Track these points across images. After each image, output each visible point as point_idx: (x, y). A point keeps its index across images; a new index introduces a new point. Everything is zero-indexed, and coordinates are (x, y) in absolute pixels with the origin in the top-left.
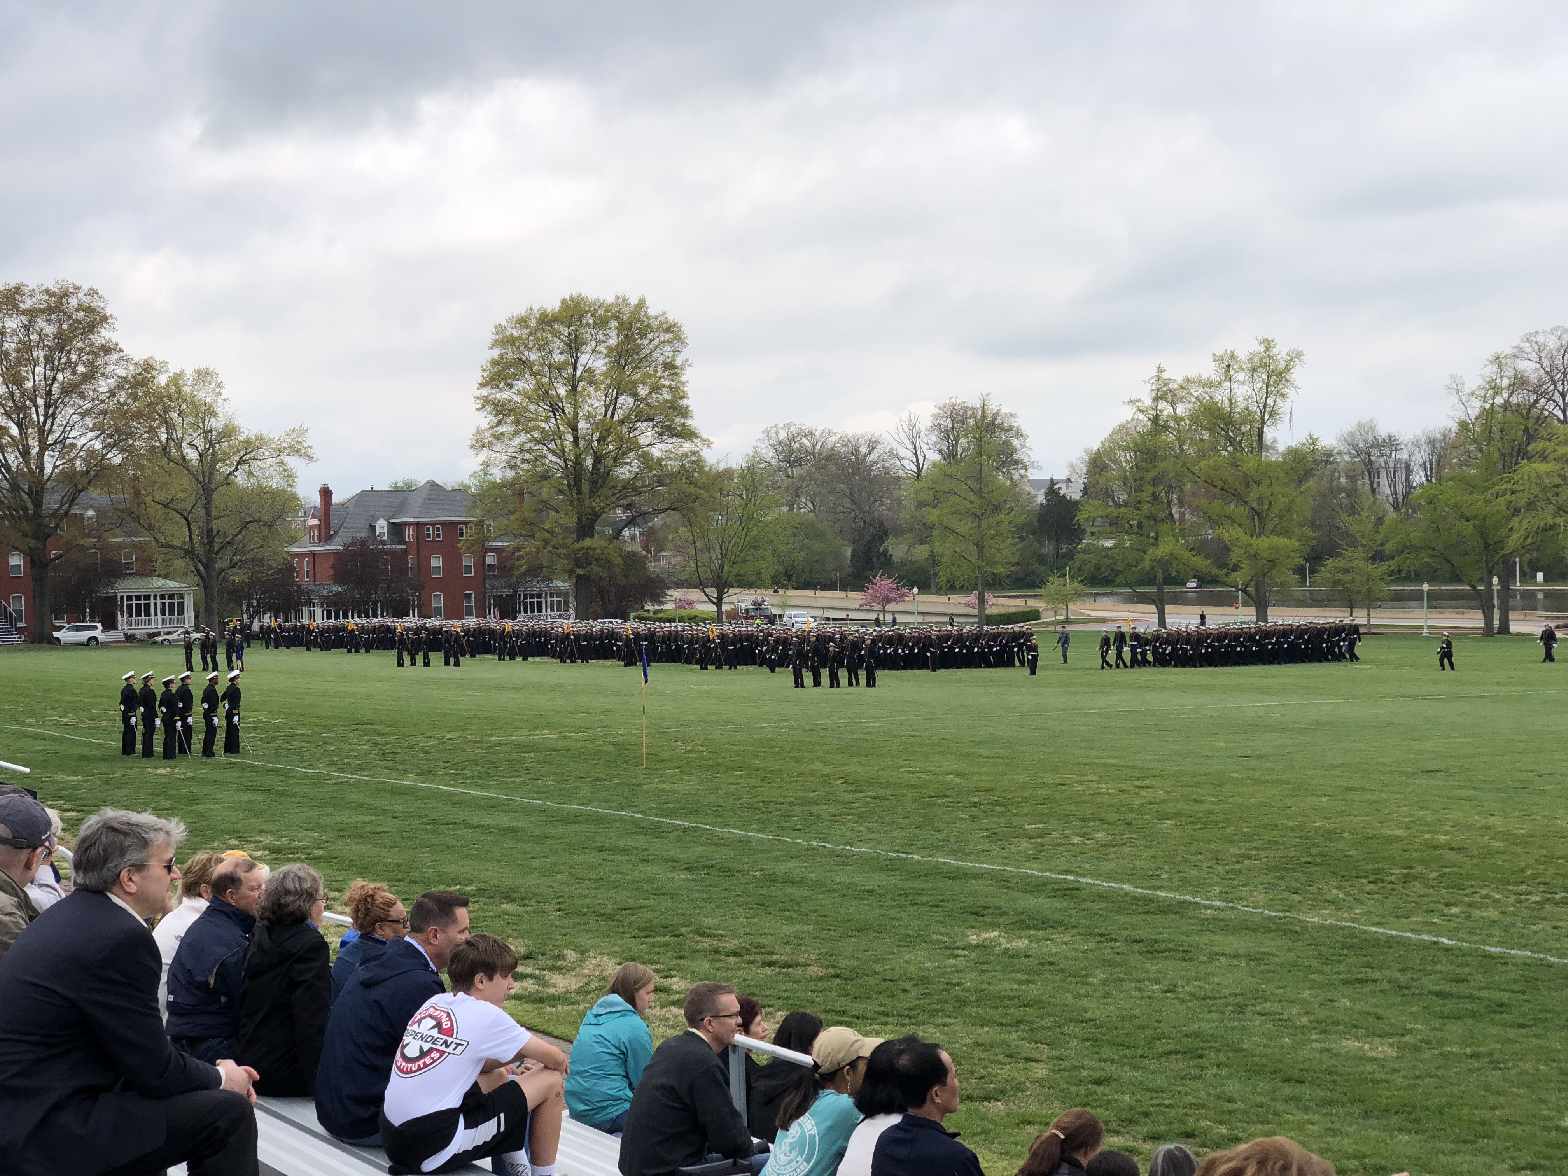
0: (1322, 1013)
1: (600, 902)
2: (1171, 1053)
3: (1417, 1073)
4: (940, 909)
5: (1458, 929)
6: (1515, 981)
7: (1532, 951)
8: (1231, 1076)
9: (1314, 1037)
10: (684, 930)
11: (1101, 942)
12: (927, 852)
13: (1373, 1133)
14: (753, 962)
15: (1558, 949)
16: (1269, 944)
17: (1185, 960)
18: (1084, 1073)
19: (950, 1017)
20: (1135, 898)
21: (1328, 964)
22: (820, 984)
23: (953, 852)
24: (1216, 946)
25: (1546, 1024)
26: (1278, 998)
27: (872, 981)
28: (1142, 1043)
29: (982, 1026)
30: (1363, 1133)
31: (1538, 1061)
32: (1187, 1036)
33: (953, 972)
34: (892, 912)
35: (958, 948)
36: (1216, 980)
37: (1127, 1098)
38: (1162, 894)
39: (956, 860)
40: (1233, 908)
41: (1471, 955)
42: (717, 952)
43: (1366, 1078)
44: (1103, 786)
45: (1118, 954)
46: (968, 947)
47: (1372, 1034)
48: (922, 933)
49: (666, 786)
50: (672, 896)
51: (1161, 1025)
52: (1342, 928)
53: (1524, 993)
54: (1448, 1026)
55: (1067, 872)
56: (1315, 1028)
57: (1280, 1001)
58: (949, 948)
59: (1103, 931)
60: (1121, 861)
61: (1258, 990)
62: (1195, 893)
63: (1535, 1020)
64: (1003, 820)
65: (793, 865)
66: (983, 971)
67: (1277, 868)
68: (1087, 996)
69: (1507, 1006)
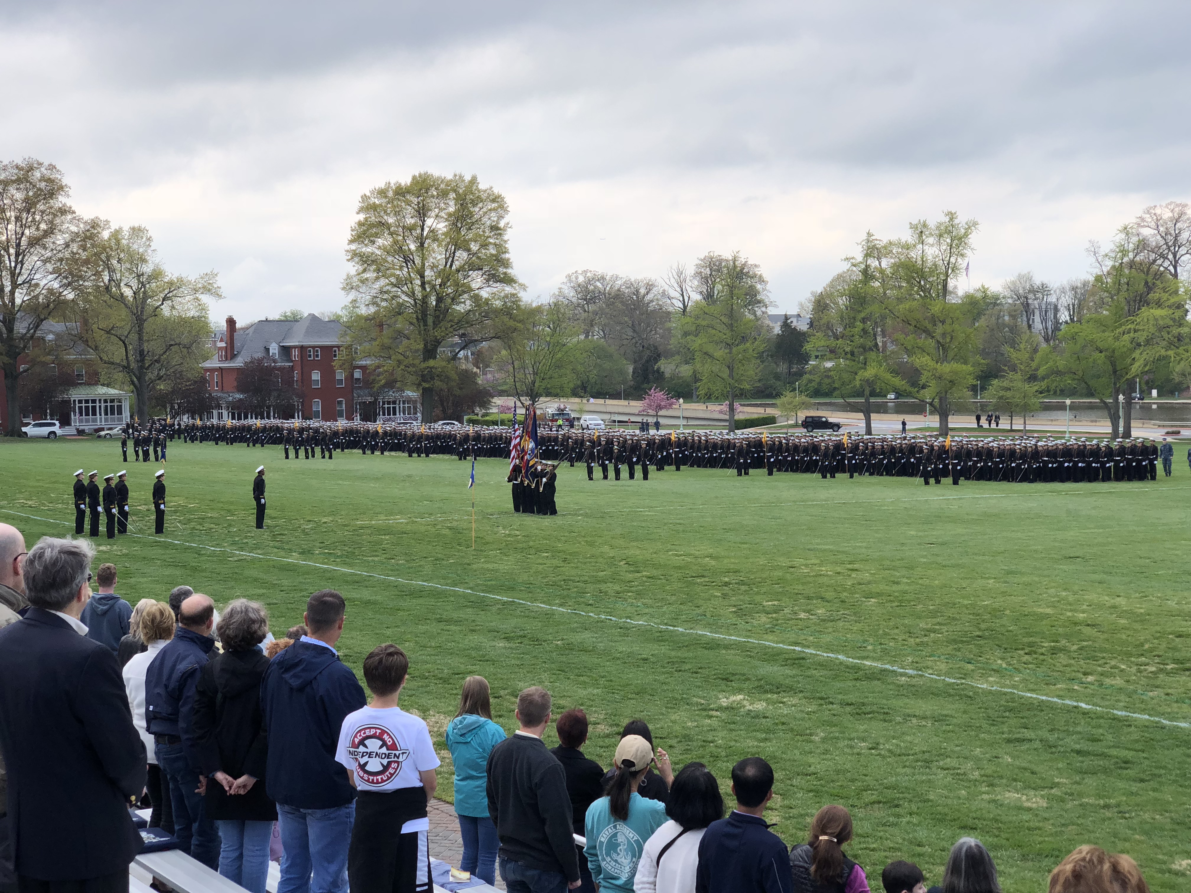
0: (990, 769)
1: (439, 667)
2: (874, 803)
3: (1063, 821)
4: (699, 675)
5: (1093, 696)
6: (1137, 741)
7: (1149, 715)
8: (920, 822)
9: (984, 789)
10: (502, 693)
11: (822, 705)
12: (690, 625)
13: (1029, 874)
15: (1169, 713)
16: (949, 707)
17: (885, 721)
20: (847, 667)
21: (993, 725)
22: (607, 740)
23: (708, 625)
24: (908, 708)
25: (1160, 779)
26: (956, 755)
28: (853, 794)
30: (1022, 874)
31: (1155, 812)
32: (886, 788)
33: (709, 731)
34: (662, 678)
35: (712, 710)
36: (909, 738)
38: (868, 663)
39: (711, 632)
40: (921, 676)
41: (1103, 717)
43: (1023, 826)
44: (823, 569)
45: (834, 715)
46: (720, 709)
47: (1028, 786)
48: (685, 696)
49: (490, 566)
50: (494, 662)
51: (867, 778)
52: (1005, 694)
53: (1143, 751)
54: (1086, 781)
55: (796, 644)
56: (984, 782)
57: (958, 757)
58: (705, 710)
59: (823, 695)
60: (836, 634)
61: (941, 748)
62: (893, 663)
63: (1152, 775)
64: (747, 598)
65: (586, 636)
66: (731, 730)
67: (955, 641)
68: (811, 753)
69: (1133, 763)
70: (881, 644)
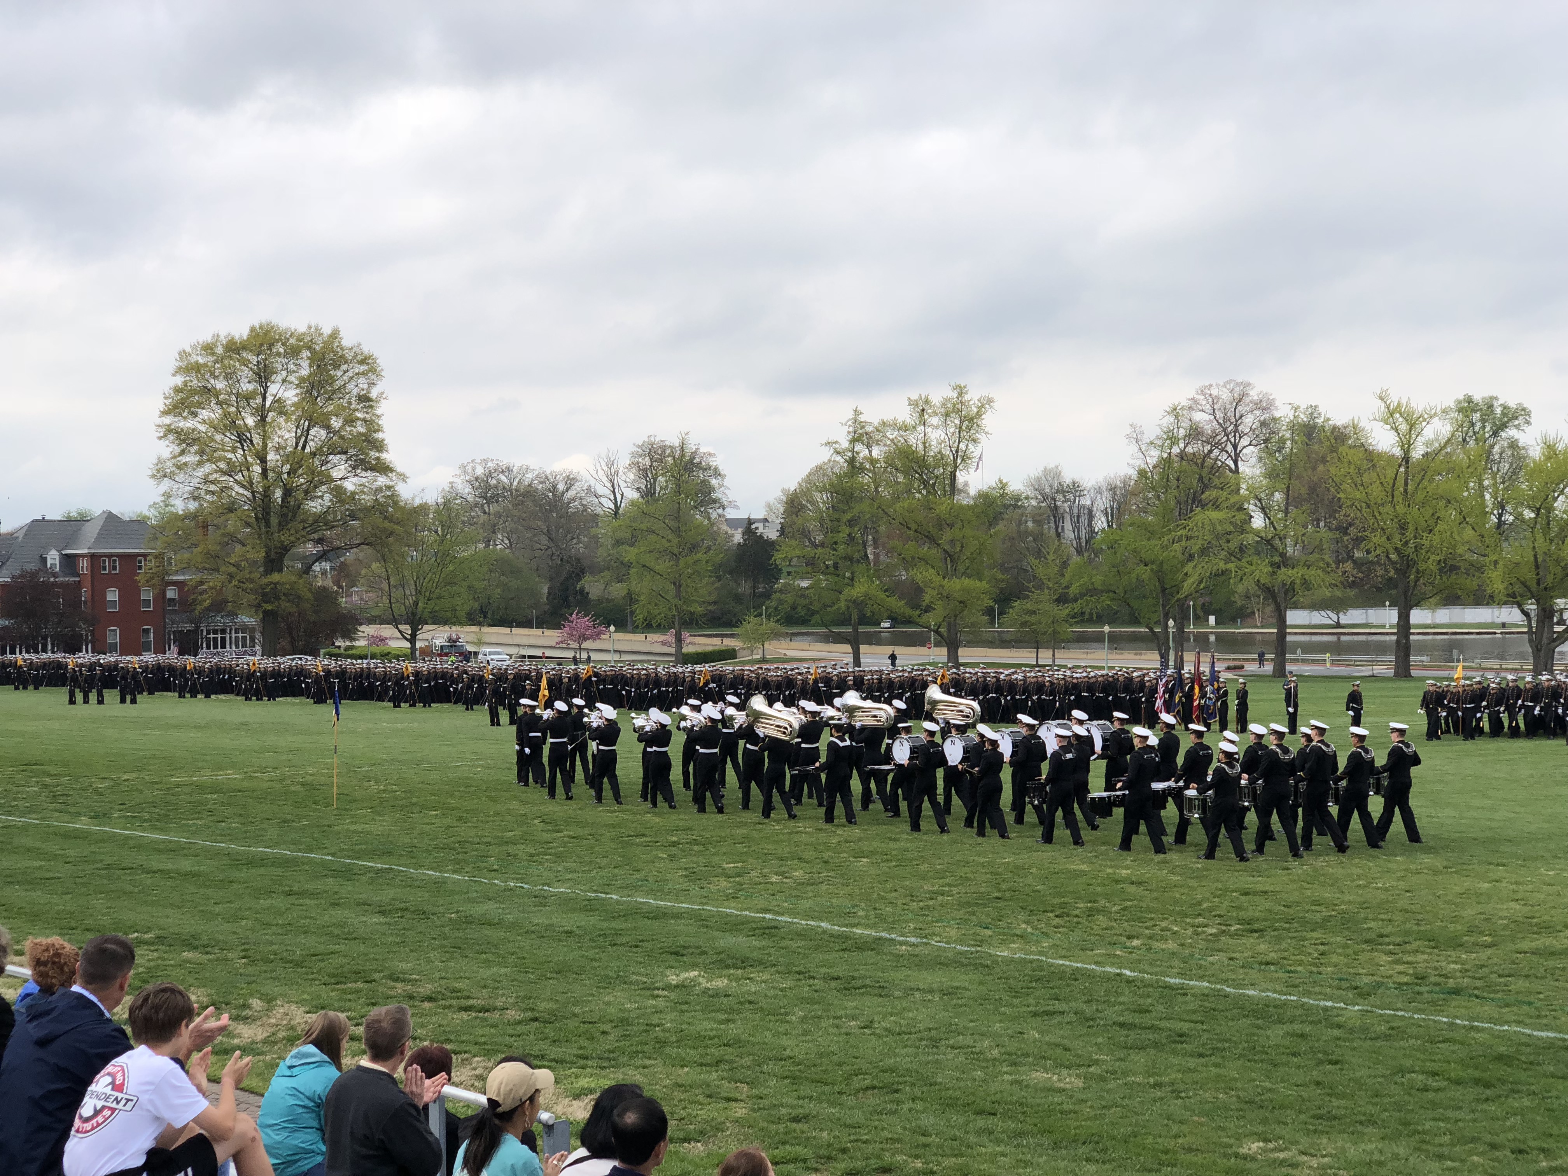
0: (1012, 1046)
1: (289, 948)
2: (867, 1089)
3: (1104, 1103)
4: (639, 950)
5: (1139, 962)
6: (1194, 1012)
7: (1209, 982)
8: (926, 1109)
9: (1005, 1069)
10: (376, 976)
11: (800, 980)
12: (626, 892)
13: (1062, 1164)
14: (450, 1007)
15: (1234, 980)
16: (962, 979)
17: (881, 996)
18: (784, 1111)
19: (650, 1058)
20: (831, 936)
21: (1018, 997)
22: (518, 1028)
23: (651, 892)
24: (910, 981)
25: (1224, 1054)
26: (970, 1032)
27: (572, 1024)
28: (840, 1079)
29: (682, 1066)
30: (1053, 1163)
31: (1217, 1090)
32: (884, 1071)
33: (653, 1013)
34: (591, 953)
35: (658, 989)
36: (911, 1015)
37: (825, 1134)
38: (858, 931)
39: (655, 900)
40: (926, 944)
41: (1152, 986)
42: (411, 997)
43: (1054, 1109)
45: (816, 991)
46: (668, 987)
47: (1059, 1065)
48: (621, 973)
49: (359, 828)
50: (364, 940)
51: (858, 1061)
52: (1031, 962)
53: (1202, 1023)
54: (1132, 1056)
55: (766, 911)
56: (1005, 1061)
57: (972, 1034)
58: (649, 989)
59: (801, 968)
60: (818, 899)
61: (951, 1024)
62: (890, 930)
63: (1213, 1049)
64: (702, 860)
65: (490, 906)
66: (683, 1011)
67: (968, 904)
68: (786, 1034)
69: (1187, 1036)
70: (875, 909)
